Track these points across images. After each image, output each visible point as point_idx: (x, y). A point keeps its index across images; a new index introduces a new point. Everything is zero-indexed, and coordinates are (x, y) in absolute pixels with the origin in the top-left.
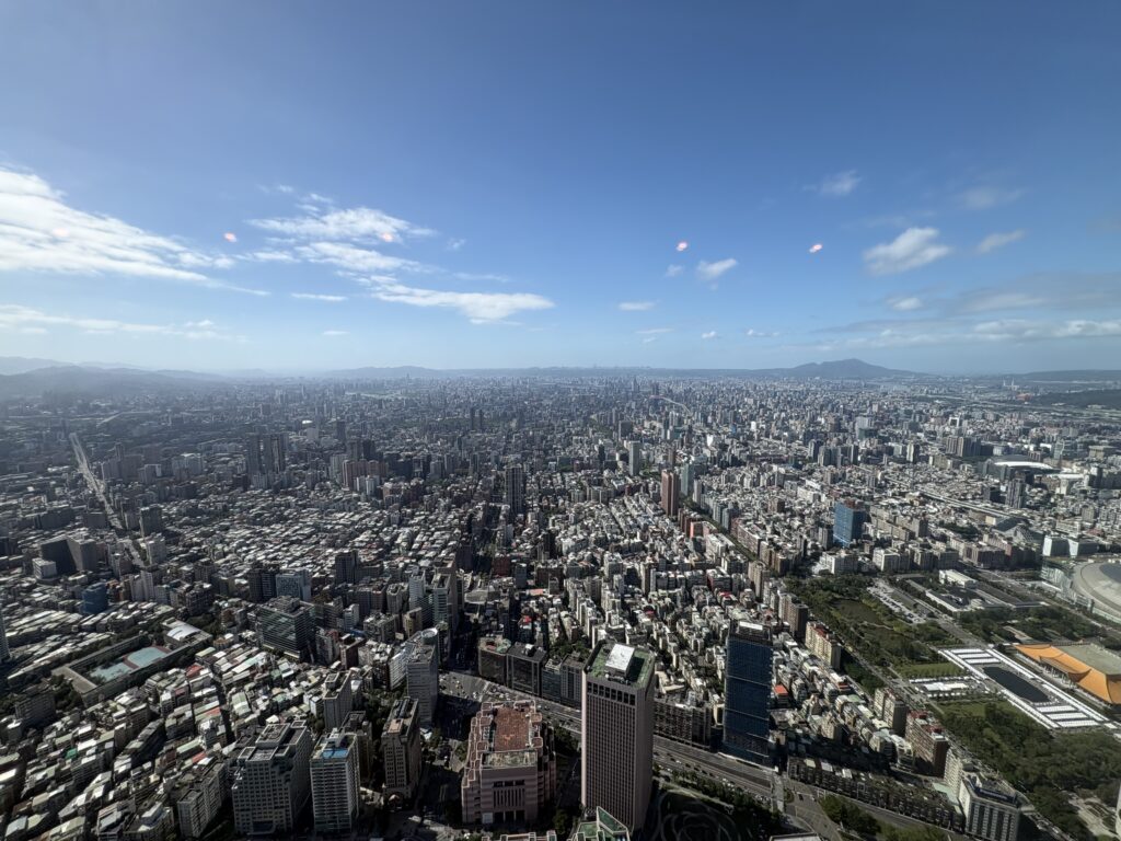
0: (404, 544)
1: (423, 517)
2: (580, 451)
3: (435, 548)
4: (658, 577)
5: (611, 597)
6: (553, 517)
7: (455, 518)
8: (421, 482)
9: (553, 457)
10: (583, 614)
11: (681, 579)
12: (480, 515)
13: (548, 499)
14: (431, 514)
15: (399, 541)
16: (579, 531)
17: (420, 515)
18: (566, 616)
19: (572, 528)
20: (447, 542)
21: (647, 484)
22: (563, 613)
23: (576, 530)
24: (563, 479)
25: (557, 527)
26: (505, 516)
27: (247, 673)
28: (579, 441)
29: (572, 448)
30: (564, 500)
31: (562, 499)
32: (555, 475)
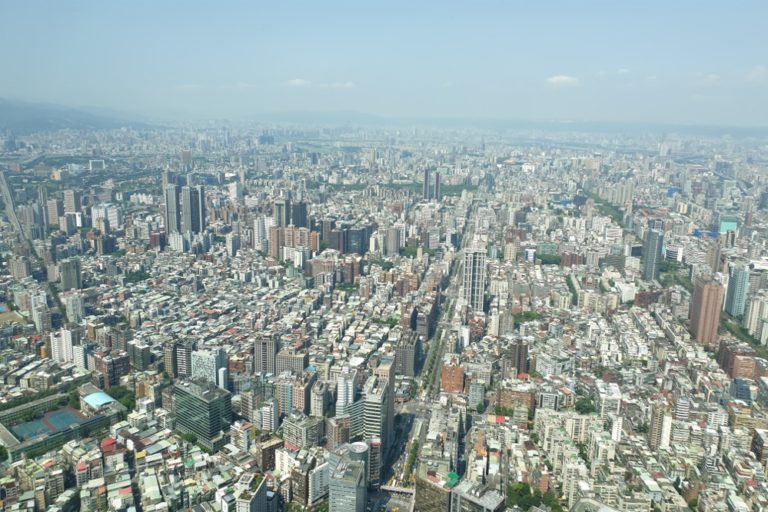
0: (335, 333)
1: (358, 303)
2: (572, 238)
3: (371, 343)
4: (673, 426)
6: (526, 324)
7: (396, 309)
8: (359, 259)
9: (533, 244)
11: (711, 436)
12: (429, 308)
13: (521, 299)
14: (367, 301)
15: (329, 327)
17: (354, 300)
18: (534, 456)
20: (385, 338)
21: (669, 294)
22: (531, 453)
24: (543, 273)
25: (531, 338)
26: (460, 314)
27: (159, 456)
28: (571, 223)
29: (560, 233)
30: (544, 302)
31: (541, 301)
32: (533, 268)
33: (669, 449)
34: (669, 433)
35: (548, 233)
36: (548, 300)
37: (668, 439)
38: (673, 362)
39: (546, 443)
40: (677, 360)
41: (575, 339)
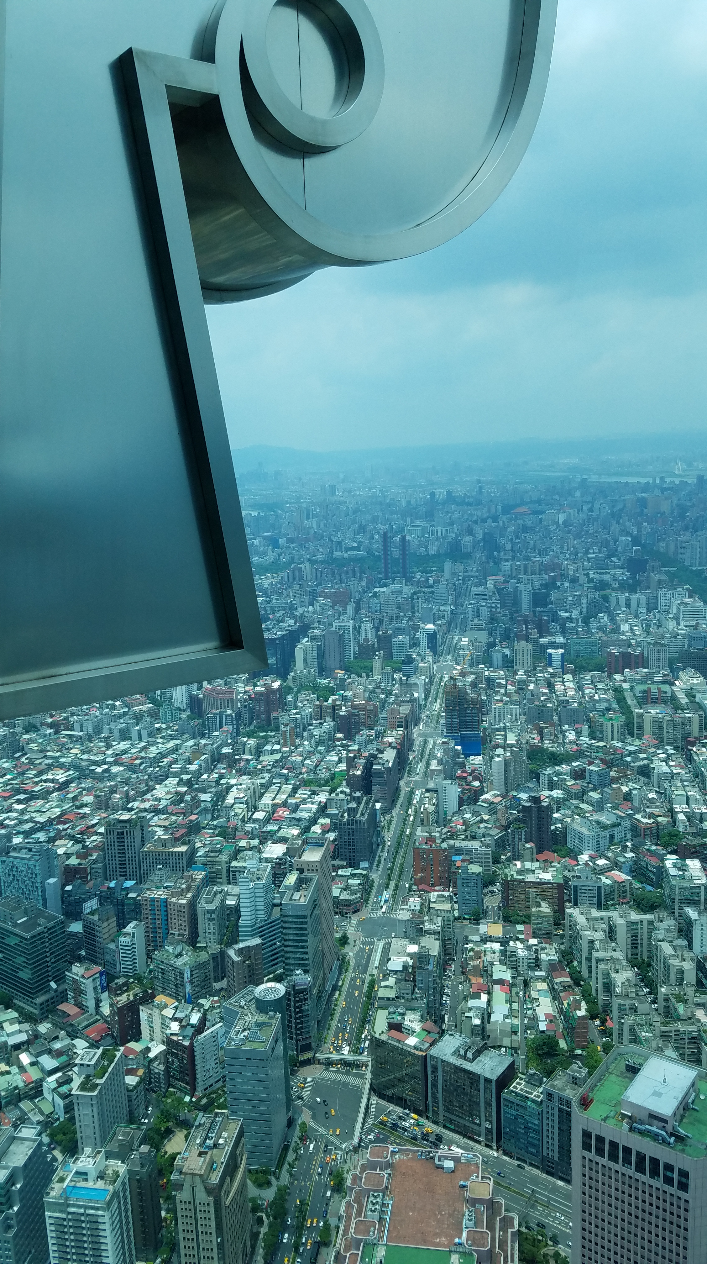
0: (238, 809)
1: (277, 756)
2: (625, 627)
6: (548, 771)
7: (340, 761)
8: (276, 685)
9: (560, 640)
13: (541, 731)
14: (293, 752)
15: (230, 799)
20: (323, 810)
23: (599, 802)
24: (578, 685)
25: (557, 793)
28: (623, 602)
29: (606, 619)
30: (578, 734)
31: (573, 732)
32: (561, 679)
35: (586, 620)
36: (585, 730)
39: (585, 965)
41: (631, 790)
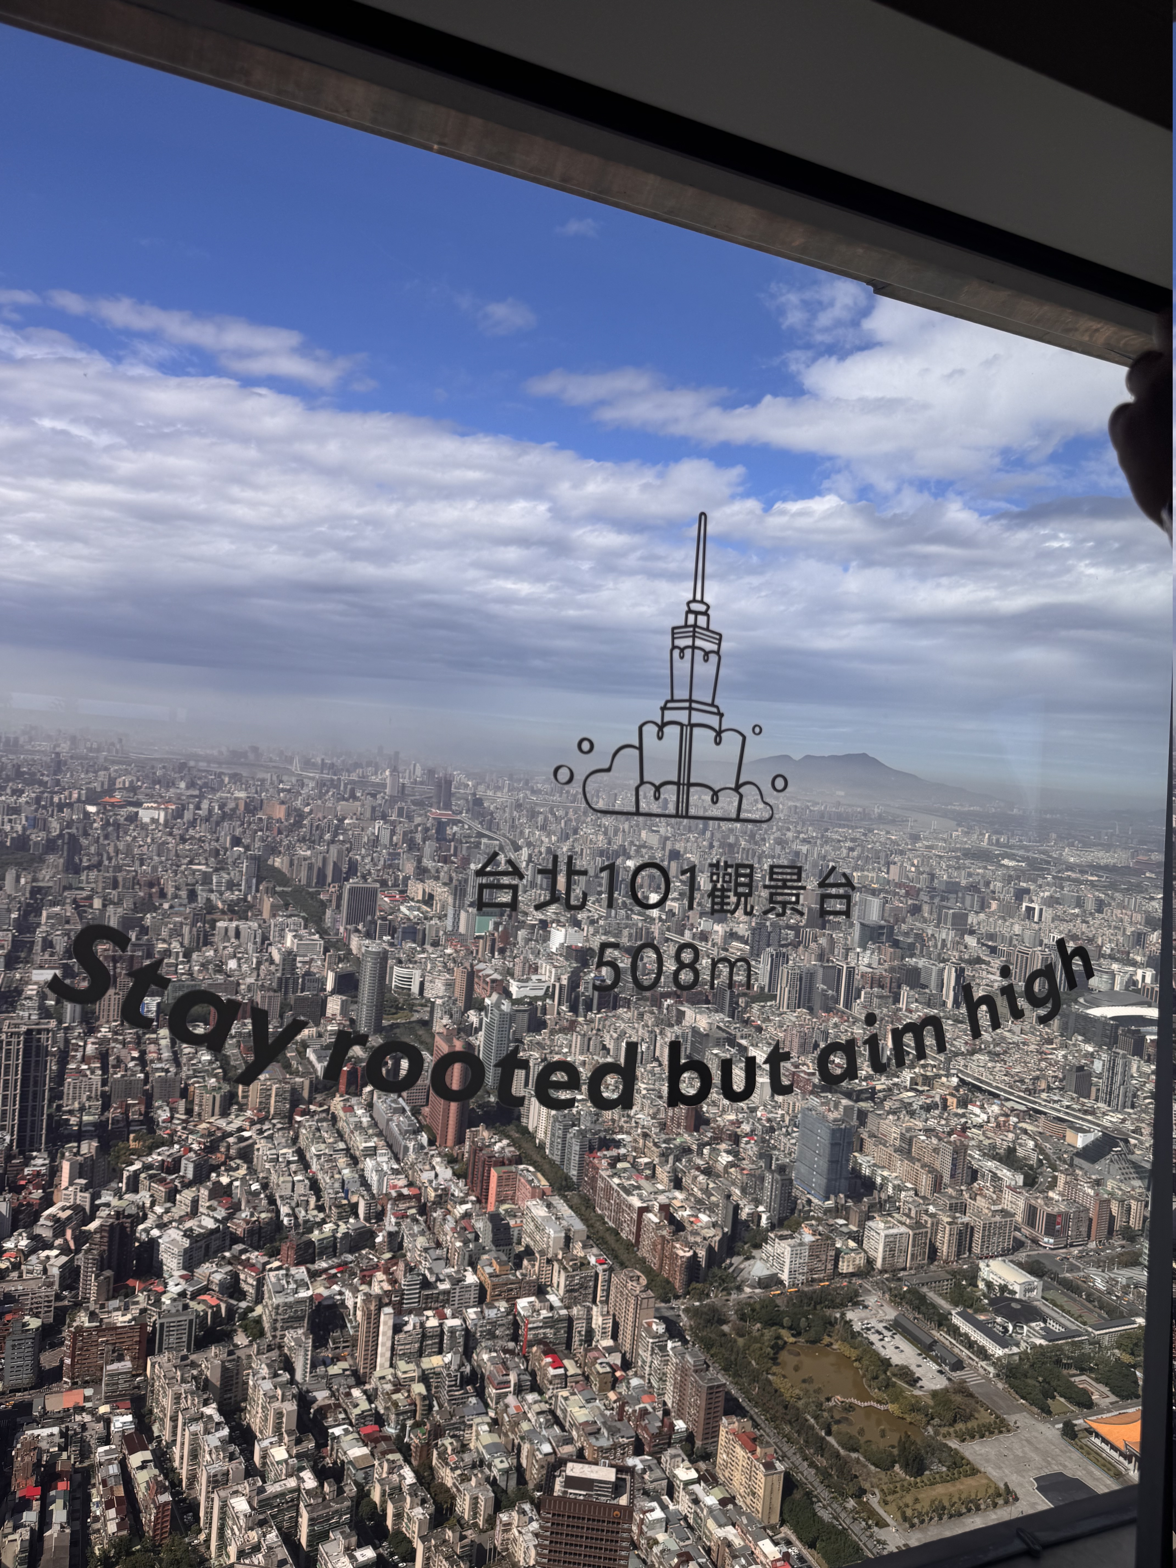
2: (232, 964)
4: (397, 1328)
5: (273, 1398)
10: (195, 1455)
11: (453, 1330)
16: (204, 1204)
18: (143, 1466)
19: (185, 1197)
22: (137, 1458)
23: (195, 1202)
25: (144, 1197)
28: (232, 933)
29: (211, 953)
30: (173, 1111)
31: (167, 1109)
32: (154, 1036)
33: (388, 1373)
34: (389, 1344)
35: (187, 955)
36: (182, 1105)
37: (388, 1354)
38: (401, 1197)
39: (168, 1423)
40: (405, 1191)
41: (231, 1183)
